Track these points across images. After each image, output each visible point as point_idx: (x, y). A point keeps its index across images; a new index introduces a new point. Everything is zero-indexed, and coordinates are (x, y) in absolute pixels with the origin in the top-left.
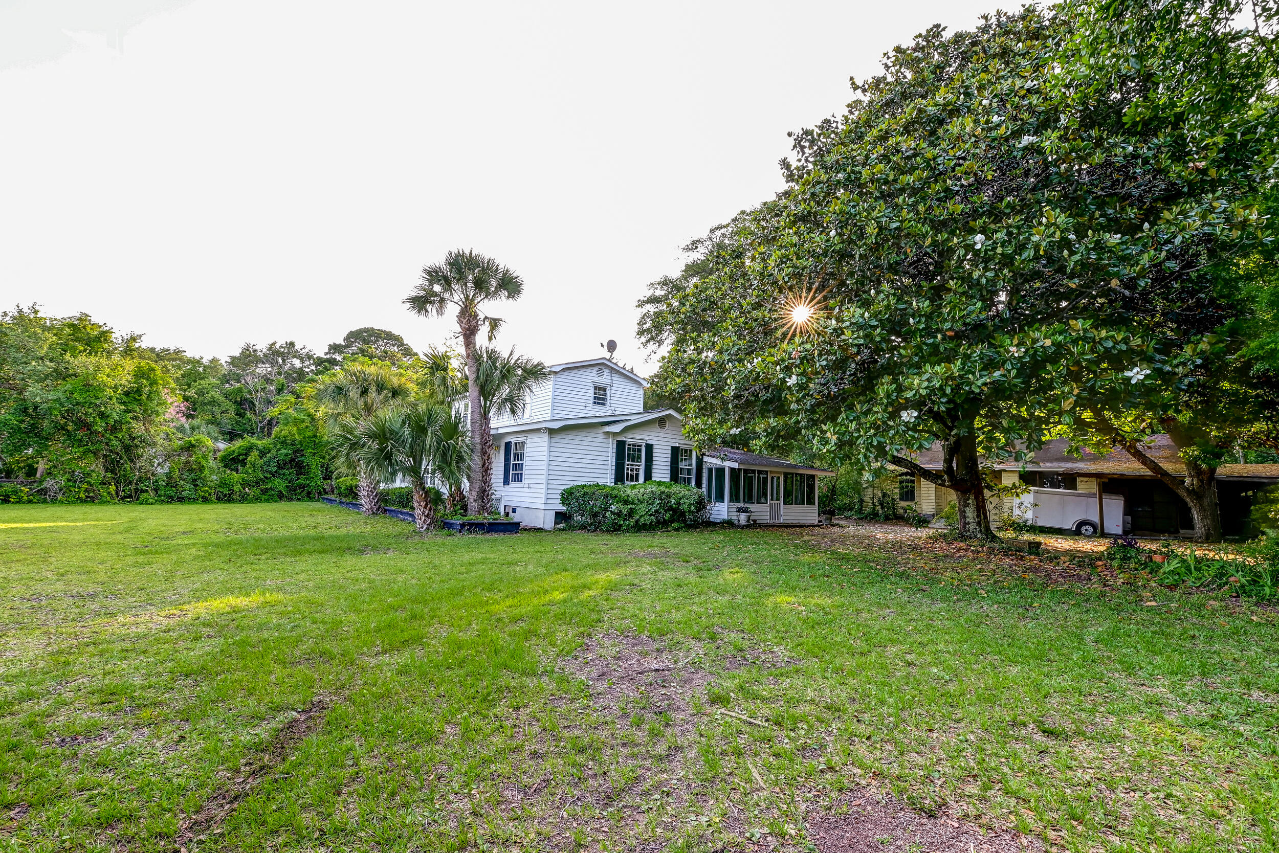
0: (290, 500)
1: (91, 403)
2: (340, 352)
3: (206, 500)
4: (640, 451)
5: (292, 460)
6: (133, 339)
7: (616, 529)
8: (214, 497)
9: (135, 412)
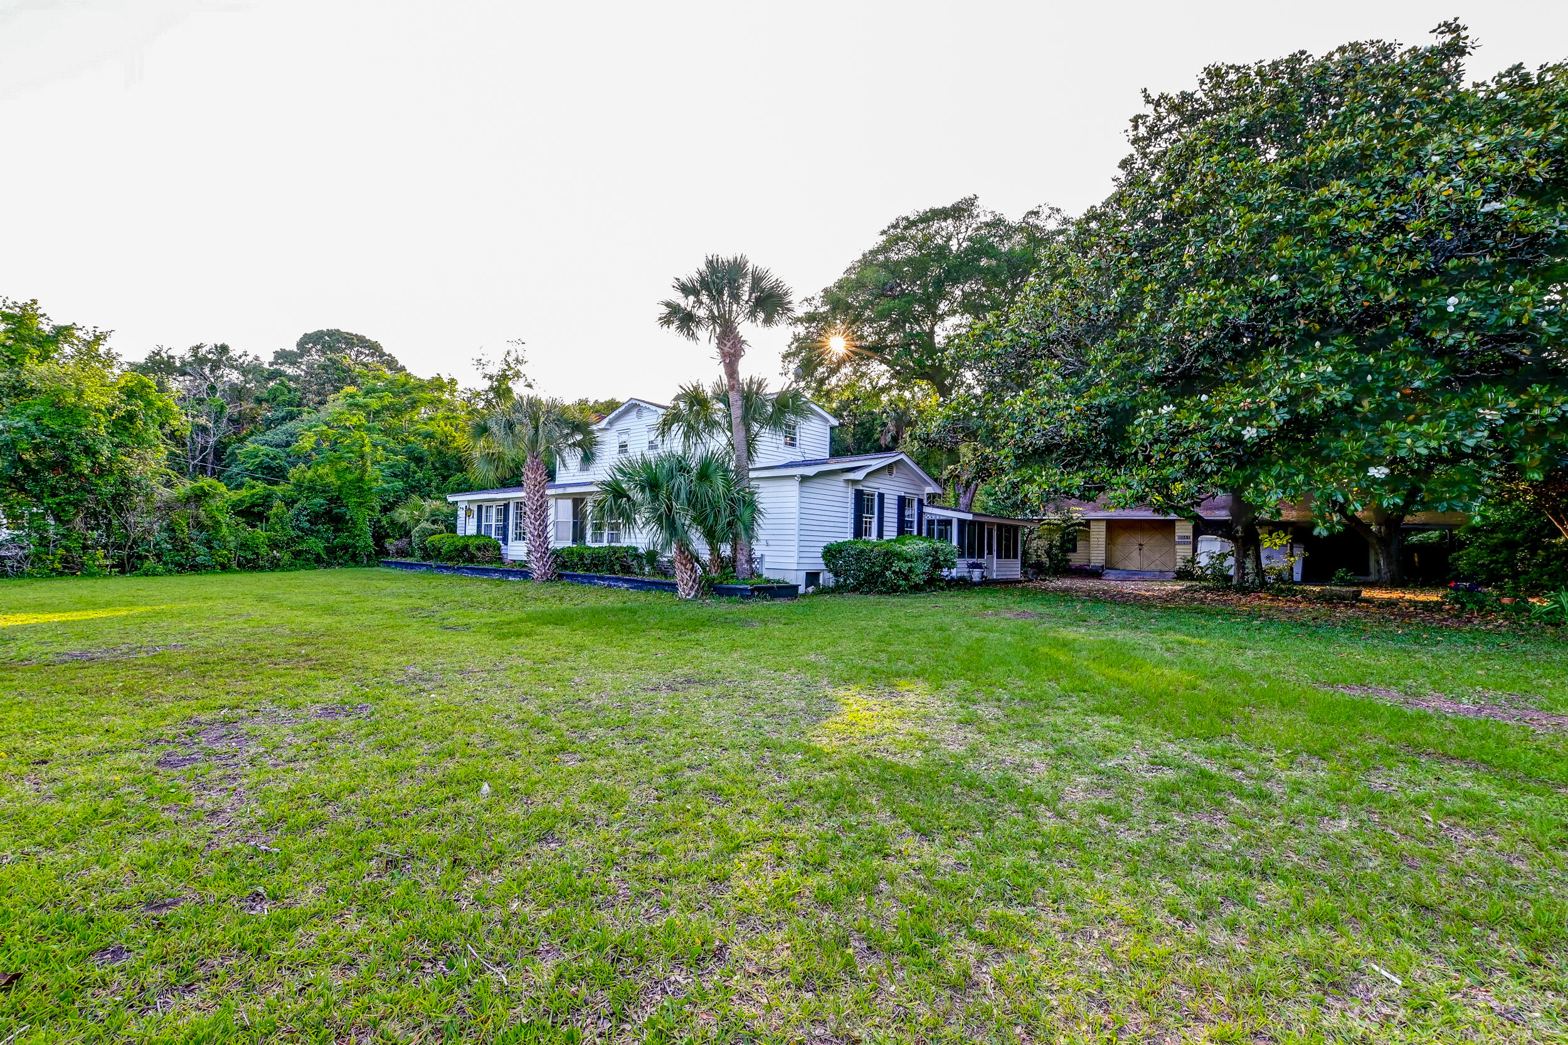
0: (329, 565)
1: (72, 434)
2: (293, 363)
3: (225, 568)
4: (872, 500)
5: (328, 512)
6: (98, 339)
7: (894, 590)
8: (234, 565)
9: (127, 446)
